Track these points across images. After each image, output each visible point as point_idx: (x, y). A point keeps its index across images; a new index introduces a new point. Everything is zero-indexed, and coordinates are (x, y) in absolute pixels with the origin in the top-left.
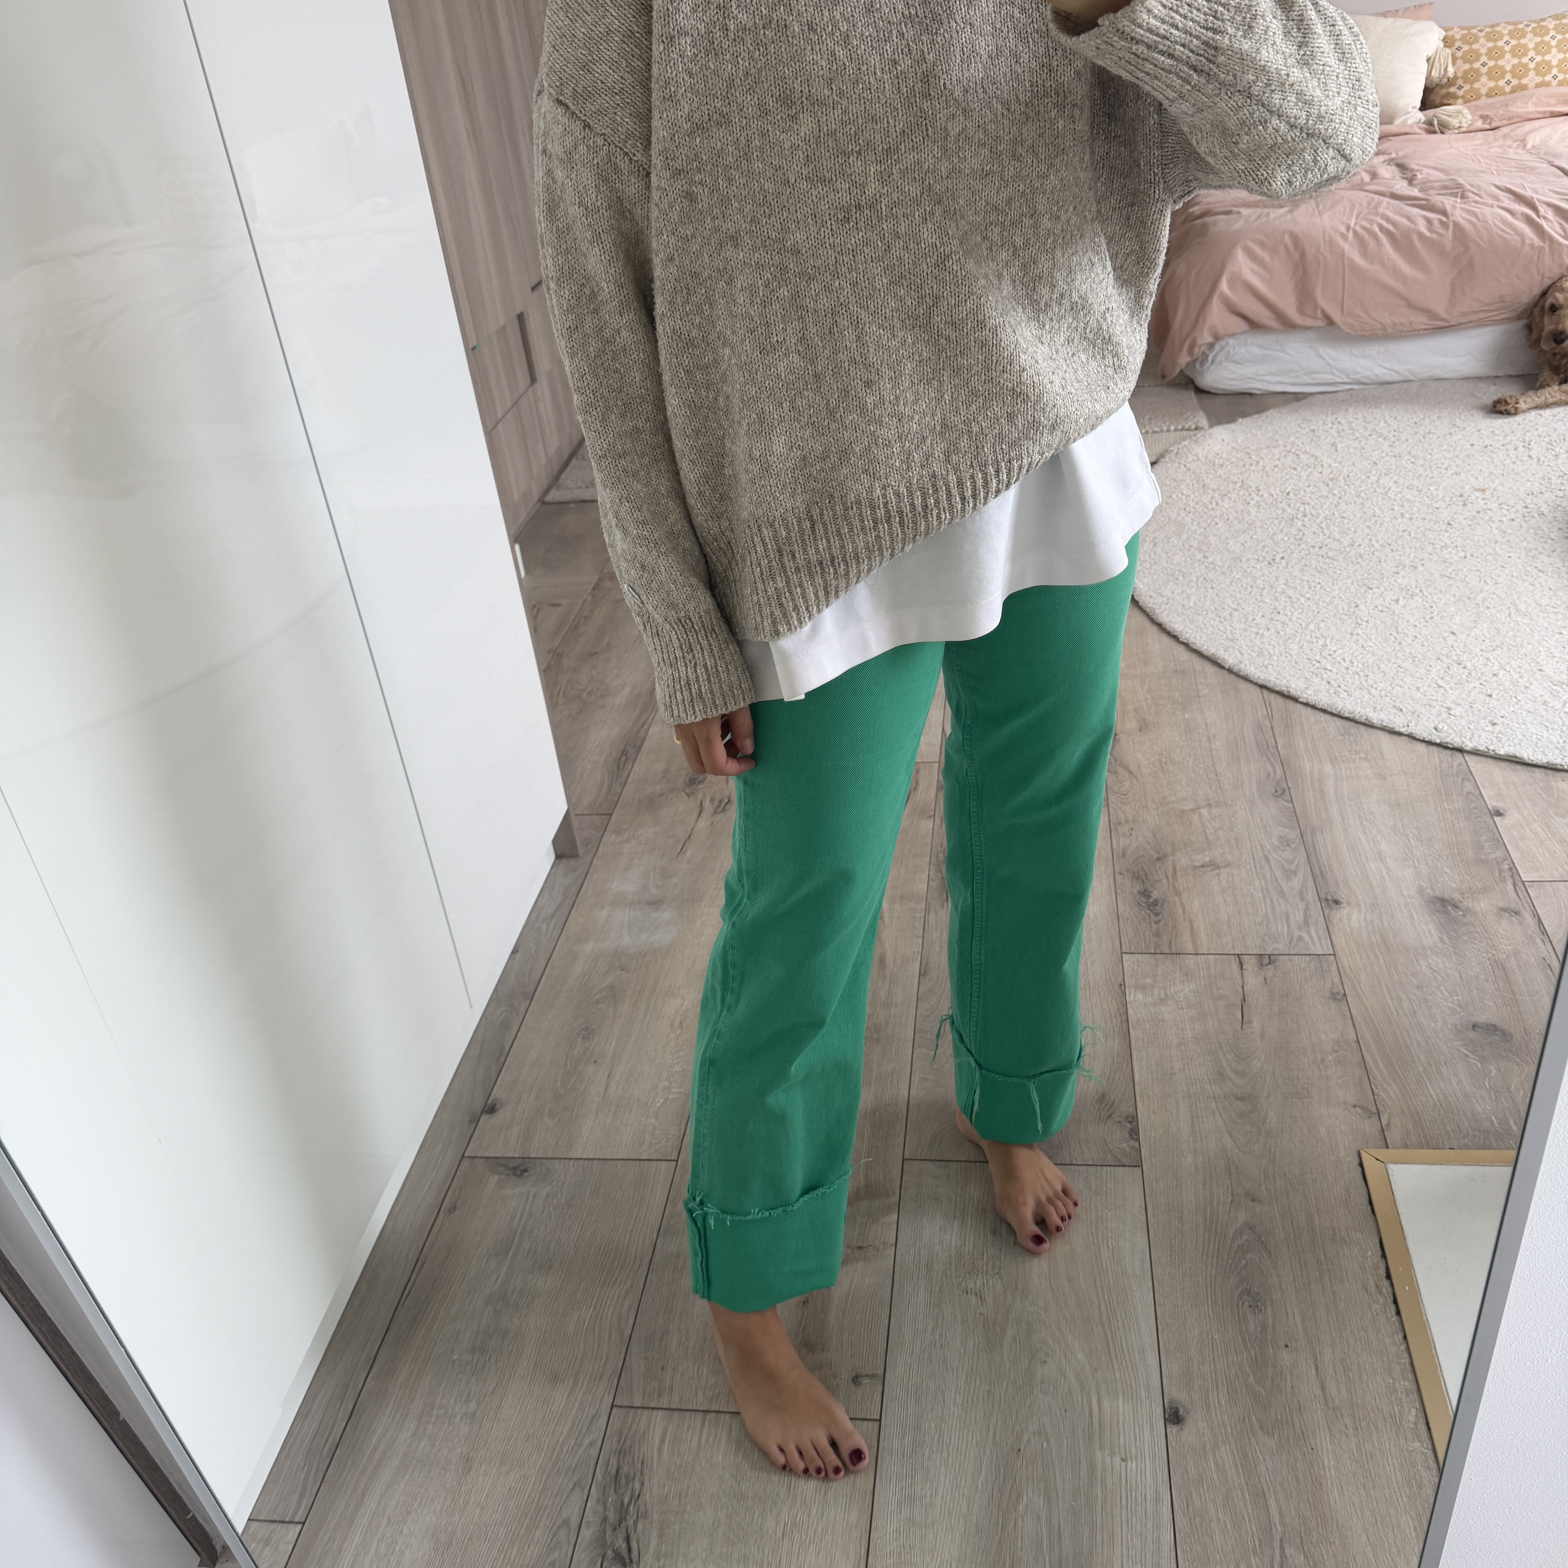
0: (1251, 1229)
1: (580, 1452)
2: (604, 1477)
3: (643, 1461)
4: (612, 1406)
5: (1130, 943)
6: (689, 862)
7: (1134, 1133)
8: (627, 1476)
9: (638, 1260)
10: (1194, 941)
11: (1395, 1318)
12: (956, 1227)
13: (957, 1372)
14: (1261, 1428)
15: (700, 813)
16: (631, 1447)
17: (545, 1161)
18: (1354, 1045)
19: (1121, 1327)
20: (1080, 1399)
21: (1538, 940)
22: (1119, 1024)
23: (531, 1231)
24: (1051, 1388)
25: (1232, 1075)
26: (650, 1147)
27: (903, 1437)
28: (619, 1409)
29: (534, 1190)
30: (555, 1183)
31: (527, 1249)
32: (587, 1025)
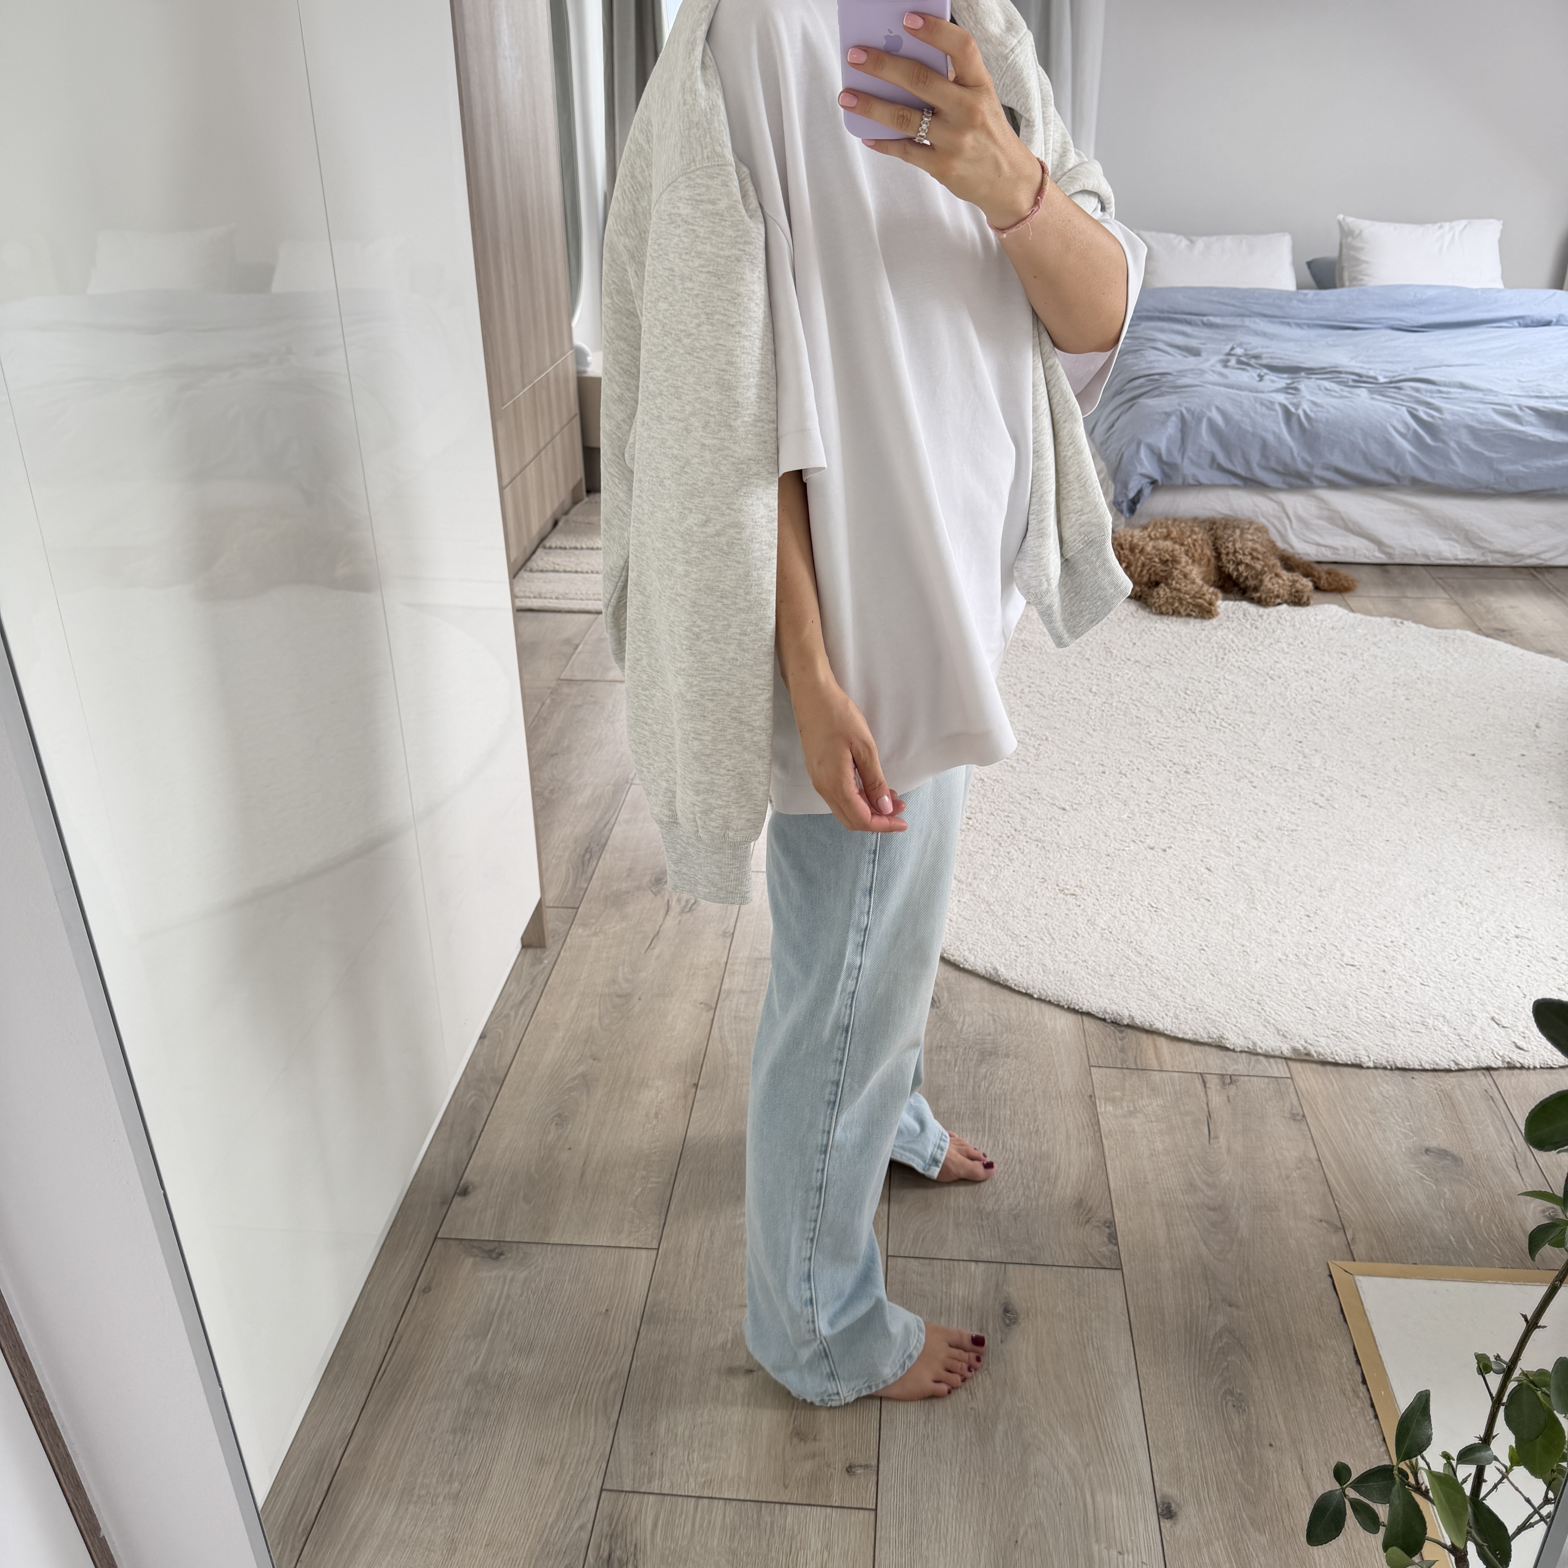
0: (1230, 1332)
1: (571, 1535)
2: (597, 1557)
3: (636, 1545)
4: (602, 1490)
5: (1097, 1058)
6: (658, 957)
7: (1113, 1238)
8: (620, 1561)
9: (622, 1347)
10: (1159, 1059)
11: (1373, 1421)
13: (951, 1464)
14: (1252, 1524)
15: (668, 911)
16: (622, 1531)
17: (522, 1245)
18: (1316, 1163)
20: (1073, 1493)
22: (1092, 1134)
23: (510, 1313)
24: (1045, 1482)
25: (1203, 1187)
26: (630, 1235)
27: (900, 1527)
28: (609, 1493)
29: (510, 1274)
30: (533, 1267)
31: (506, 1332)
32: (560, 1112)
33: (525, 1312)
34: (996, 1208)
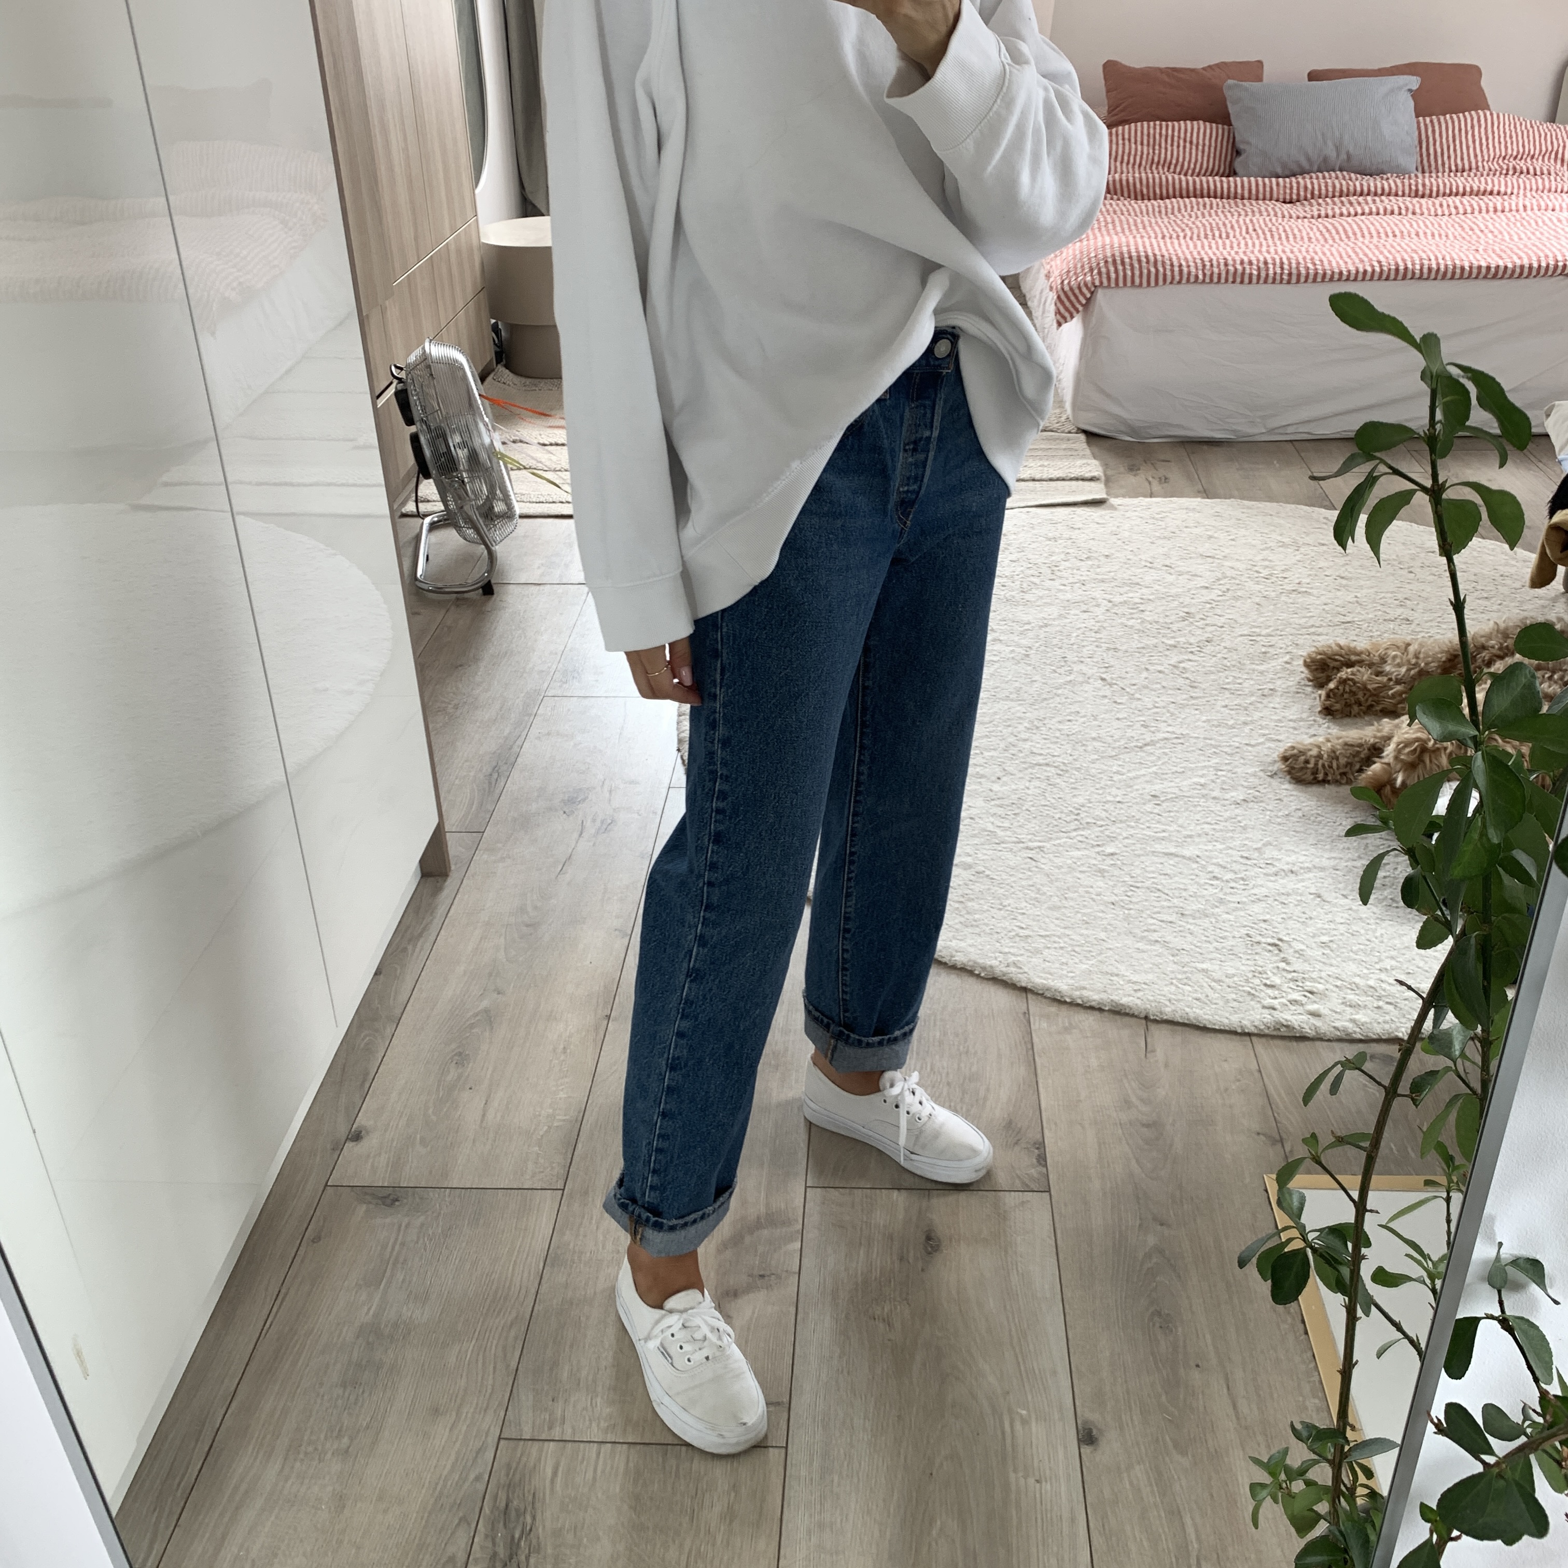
0: (1160, 1252)
1: (467, 1484)
2: (492, 1512)
3: (534, 1494)
4: (499, 1439)
6: (570, 881)
7: (1042, 1159)
8: (517, 1510)
9: (523, 1291)
11: (1303, 1337)
12: (862, 1252)
13: (865, 1398)
14: (1174, 1446)
15: (581, 833)
16: (520, 1481)
17: (418, 1190)
18: (1257, 1075)
19: (1031, 1351)
20: (992, 1423)
22: (1024, 1052)
23: (405, 1260)
24: (963, 1413)
25: (1138, 1103)
26: (533, 1177)
27: (810, 1465)
28: (506, 1442)
29: (406, 1220)
30: (429, 1213)
31: (401, 1279)
32: (461, 1050)
33: (421, 1258)
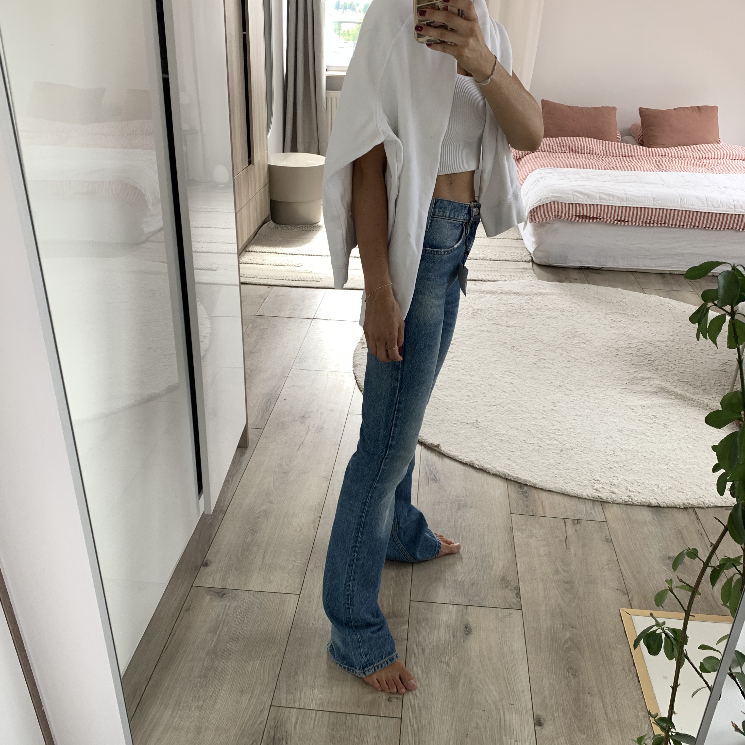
0: (572, 640)
1: (256, 726)
2: (267, 739)
3: (287, 732)
4: (271, 706)
5: (515, 509)
6: (303, 454)
7: (518, 595)
8: (279, 739)
9: (282, 639)
10: (544, 511)
11: (637, 683)
12: (436, 632)
13: (437, 698)
14: (579, 730)
15: (308, 432)
16: (281, 725)
17: (234, 591)
18: (616, 562)
19: (513, 681)
20: (495, 712)
21: (696, 522)
22: (510, 545)
23: (228, 622)
24: (482, 707)
25: (562, 572)
26: (286, 587)
27: (413, 726)
28: (274, 707)
29: (228, 604)
30: (239, 601)
31: (226, 631)
32: (253, 528)
34: (463, 579)
